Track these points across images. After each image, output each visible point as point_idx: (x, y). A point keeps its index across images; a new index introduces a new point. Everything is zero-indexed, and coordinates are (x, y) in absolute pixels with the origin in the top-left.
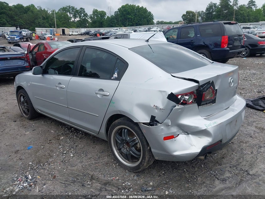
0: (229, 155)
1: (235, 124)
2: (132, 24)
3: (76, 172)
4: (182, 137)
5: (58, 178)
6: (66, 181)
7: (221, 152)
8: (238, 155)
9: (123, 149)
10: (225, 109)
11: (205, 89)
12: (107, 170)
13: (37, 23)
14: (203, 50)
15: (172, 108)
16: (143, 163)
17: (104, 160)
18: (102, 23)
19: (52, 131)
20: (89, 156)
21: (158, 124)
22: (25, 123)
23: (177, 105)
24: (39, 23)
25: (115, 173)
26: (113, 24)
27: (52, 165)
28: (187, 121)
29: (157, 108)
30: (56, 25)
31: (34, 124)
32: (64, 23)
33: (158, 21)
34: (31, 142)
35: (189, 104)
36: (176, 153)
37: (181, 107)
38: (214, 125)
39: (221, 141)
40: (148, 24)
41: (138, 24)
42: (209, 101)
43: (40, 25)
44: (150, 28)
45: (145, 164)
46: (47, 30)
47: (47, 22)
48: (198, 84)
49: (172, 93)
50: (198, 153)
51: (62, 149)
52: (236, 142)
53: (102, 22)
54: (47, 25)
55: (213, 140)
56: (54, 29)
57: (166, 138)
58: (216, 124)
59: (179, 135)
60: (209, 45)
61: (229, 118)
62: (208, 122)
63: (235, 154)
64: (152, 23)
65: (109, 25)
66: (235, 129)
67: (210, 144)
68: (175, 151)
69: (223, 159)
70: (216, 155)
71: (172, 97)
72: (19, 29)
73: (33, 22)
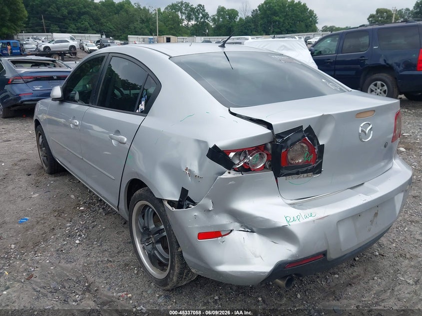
0: (366, 280)
1: (372, 222)
2: (279, 30)
3: (68, 274)
4: (239, 237)
5: (35, 279)
6: (44, 288)
7: (350, 272)
8: (384, 283)
9: (147, 244)
10: (351, 188)
11: (289, 142)
12: (120, 276)
13: (133, 28)
14: (381, 74)
15: (215, 176)
16: (171, 276)
17: (124, 258)
18: (231, 30)
19: (73, 196)
20: (105, 247)
21: (190, 206)
22: (42, 179)
23: (228, 171)
24: (135, 28)
25: (131, 284)
26: (248, 30)
27: (39, 255)
28: (249, 205)
29: (191, 173)
30: (158, 32)
31: (52, 182)
32: (171, 29)
33: (326, 27)
34: (31, 212)
35: (255, 171)
36: (223, 268)
37: (235, 176)
38: (307, 220)
39: (324, 254)
40: (308, 30)
41: (289, 31)
42: (305, 169)
43: (136, 32)
44: (309, 37)
45: (175, 279)
46: (144, 39)
47: (147, 27)
48: (270, 131)
49: (215, 147)
50: (267, 274)
51: (69, 228)
52: (391, 254)
53: (230, 28)
54: (146, 31)
55: (300, 251)
56: (155, 37)
57: (203, 236)
58: (311, 218)
59: (232, 231)
60: (394, 65)
61: (350, 208)
62: (293, 212)
63: (379, 280)
64: (315, 30)
65: (242, 32)
66: (369, 230)
67: (293, 259)
68: (221, 263)
69: (348, 288)
70: (337, 276)
71: (217, 155)
72: (104, 37)
73: (128, 28)
